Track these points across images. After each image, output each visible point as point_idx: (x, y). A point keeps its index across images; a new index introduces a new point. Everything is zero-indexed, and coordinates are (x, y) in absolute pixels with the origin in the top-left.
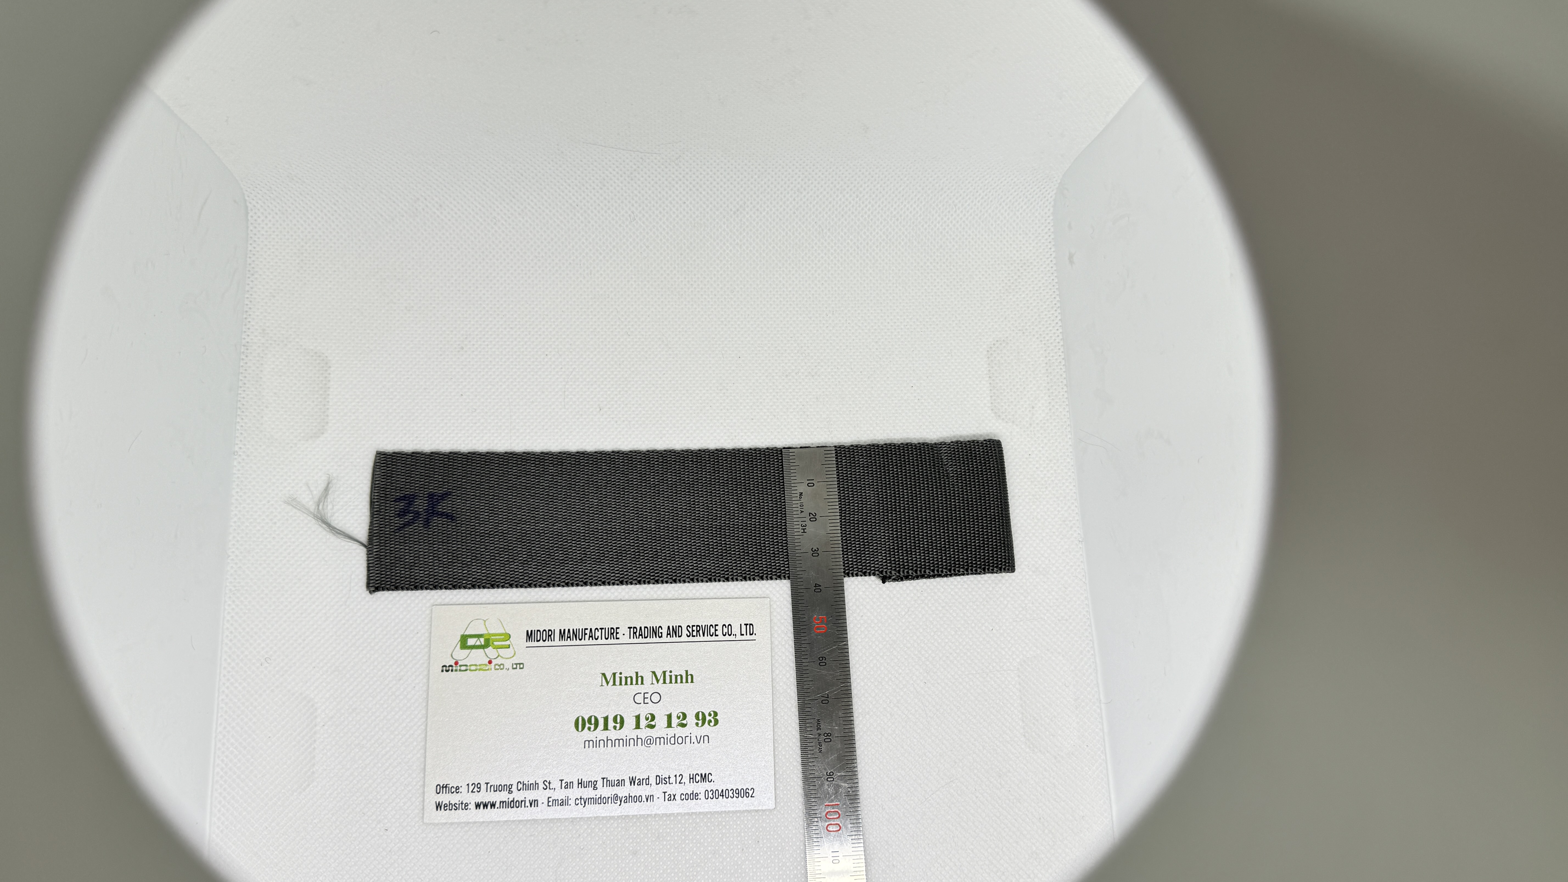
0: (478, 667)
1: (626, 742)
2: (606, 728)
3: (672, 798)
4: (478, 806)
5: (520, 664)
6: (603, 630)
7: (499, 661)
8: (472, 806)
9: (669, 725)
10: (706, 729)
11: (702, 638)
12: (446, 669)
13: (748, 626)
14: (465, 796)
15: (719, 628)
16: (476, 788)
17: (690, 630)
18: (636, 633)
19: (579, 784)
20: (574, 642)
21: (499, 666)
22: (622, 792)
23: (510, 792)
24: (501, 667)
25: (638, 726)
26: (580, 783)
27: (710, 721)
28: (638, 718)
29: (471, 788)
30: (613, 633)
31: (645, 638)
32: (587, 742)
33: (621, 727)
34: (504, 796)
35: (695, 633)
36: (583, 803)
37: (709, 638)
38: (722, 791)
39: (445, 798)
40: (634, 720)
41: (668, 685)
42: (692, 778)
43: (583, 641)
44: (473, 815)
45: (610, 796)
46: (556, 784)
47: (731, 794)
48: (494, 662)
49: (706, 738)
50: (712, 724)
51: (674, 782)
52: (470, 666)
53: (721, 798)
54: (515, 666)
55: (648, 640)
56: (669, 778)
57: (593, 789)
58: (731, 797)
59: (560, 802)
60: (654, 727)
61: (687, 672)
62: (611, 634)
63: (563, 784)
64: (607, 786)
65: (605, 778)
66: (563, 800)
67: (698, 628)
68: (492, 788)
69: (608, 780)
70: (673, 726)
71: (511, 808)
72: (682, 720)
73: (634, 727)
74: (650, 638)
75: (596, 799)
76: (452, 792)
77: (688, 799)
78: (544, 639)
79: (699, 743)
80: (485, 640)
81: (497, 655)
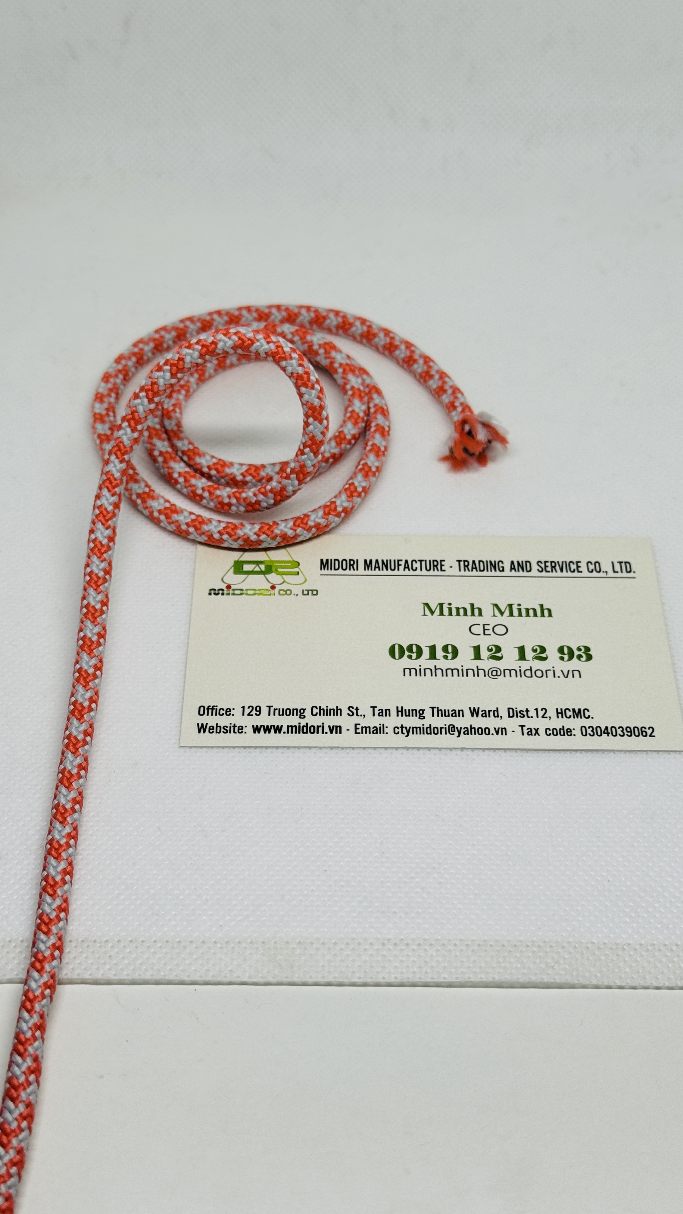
0: (257, 592)
1: (463, 673)
2: (433, 656)
3: (533, 732)
4: (256, 729)
5: (312, 591)
6: (423, 563)
7: (285, 587)
8: (249, 730)
9: (522, 656)
10: (575, 664)
11: (559, 573)
12: (214, 592)
13: (623, 565)
14: (238, 719)
16: (254, 712)
17: (543, 565)
18: (467, 566)
19: (398, 711)
20: (385, 572)
21: (286, 591)
22: (459, 722)
23: (302, 716)
24: (287, 592)
26: (401, 711)
27: (579, 657)
28: (477, 650)
29: (247, 711)
30: (436, 565)
31: (480, 571)
32: (407, 671)
34: (294, 720)
35: (549, 569)
37: (570, 574)
38: (607, 728)
39: (211, 720)
40: (472, 651)
41: (516, 619)
42: (561, 713)
43: (396, 572)
44: (249, 738)
45: (444, 726)
47: (619, 731)
48: (278, 588)
49: (576, 673)
50: (584, 658)
51: (535, 715)
52: (247, 590)
53: (604, 736)
54: (306, 592)
55: (485, 573)
56: (527, 711)
57: (419, 718)
58: (620, 735)
59: (372, 730)
60: (500, 658)
61: (542, 606)
62: (434, 566)
63: (377, 712)
64: (438, 716)
65: (435, 707)
66: (376, 727)
67: (553, 565)
68: (277, 712)
69: (439, 709)
70: (527, 658)
71: (303, 733)
72: (540, 653)
73: (473, 657)
74: (488, 571)
75: (423, 728)
76: (221, 714)
77: (557, 735)
78: (344, 567)
79: (567, 677)
80: (266, 567)
81: (282, 581)
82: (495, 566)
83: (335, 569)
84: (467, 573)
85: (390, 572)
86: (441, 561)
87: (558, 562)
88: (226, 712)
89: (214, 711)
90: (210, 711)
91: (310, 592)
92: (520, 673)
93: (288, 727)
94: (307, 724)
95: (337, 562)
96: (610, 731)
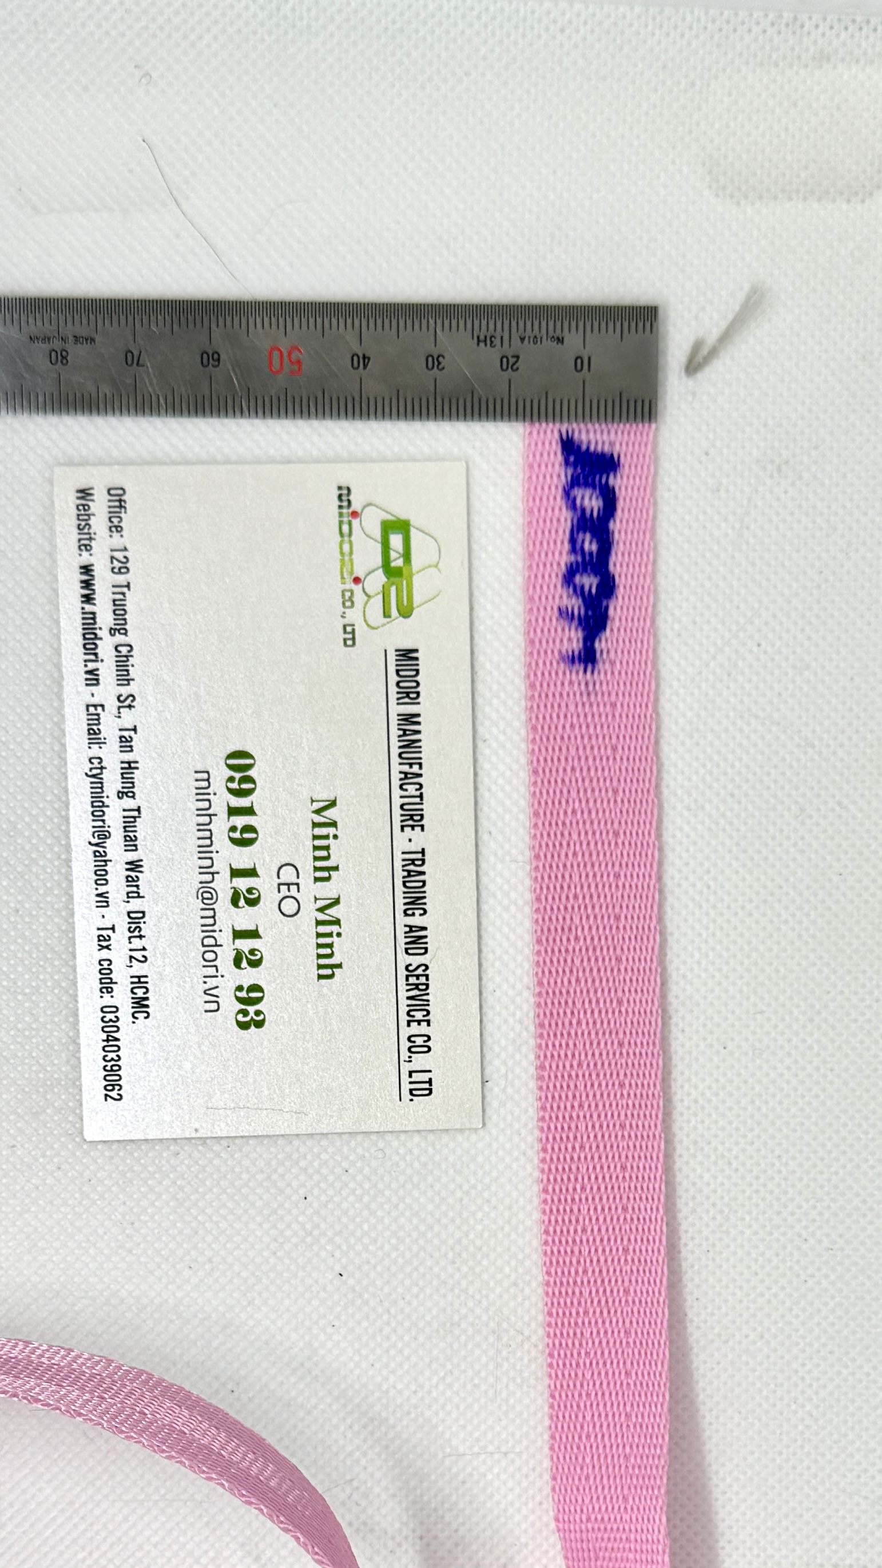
15: (423, 1029)
25: (236, 873)
33: (233, 841)
36: (95, 772)
46: (128, 718)
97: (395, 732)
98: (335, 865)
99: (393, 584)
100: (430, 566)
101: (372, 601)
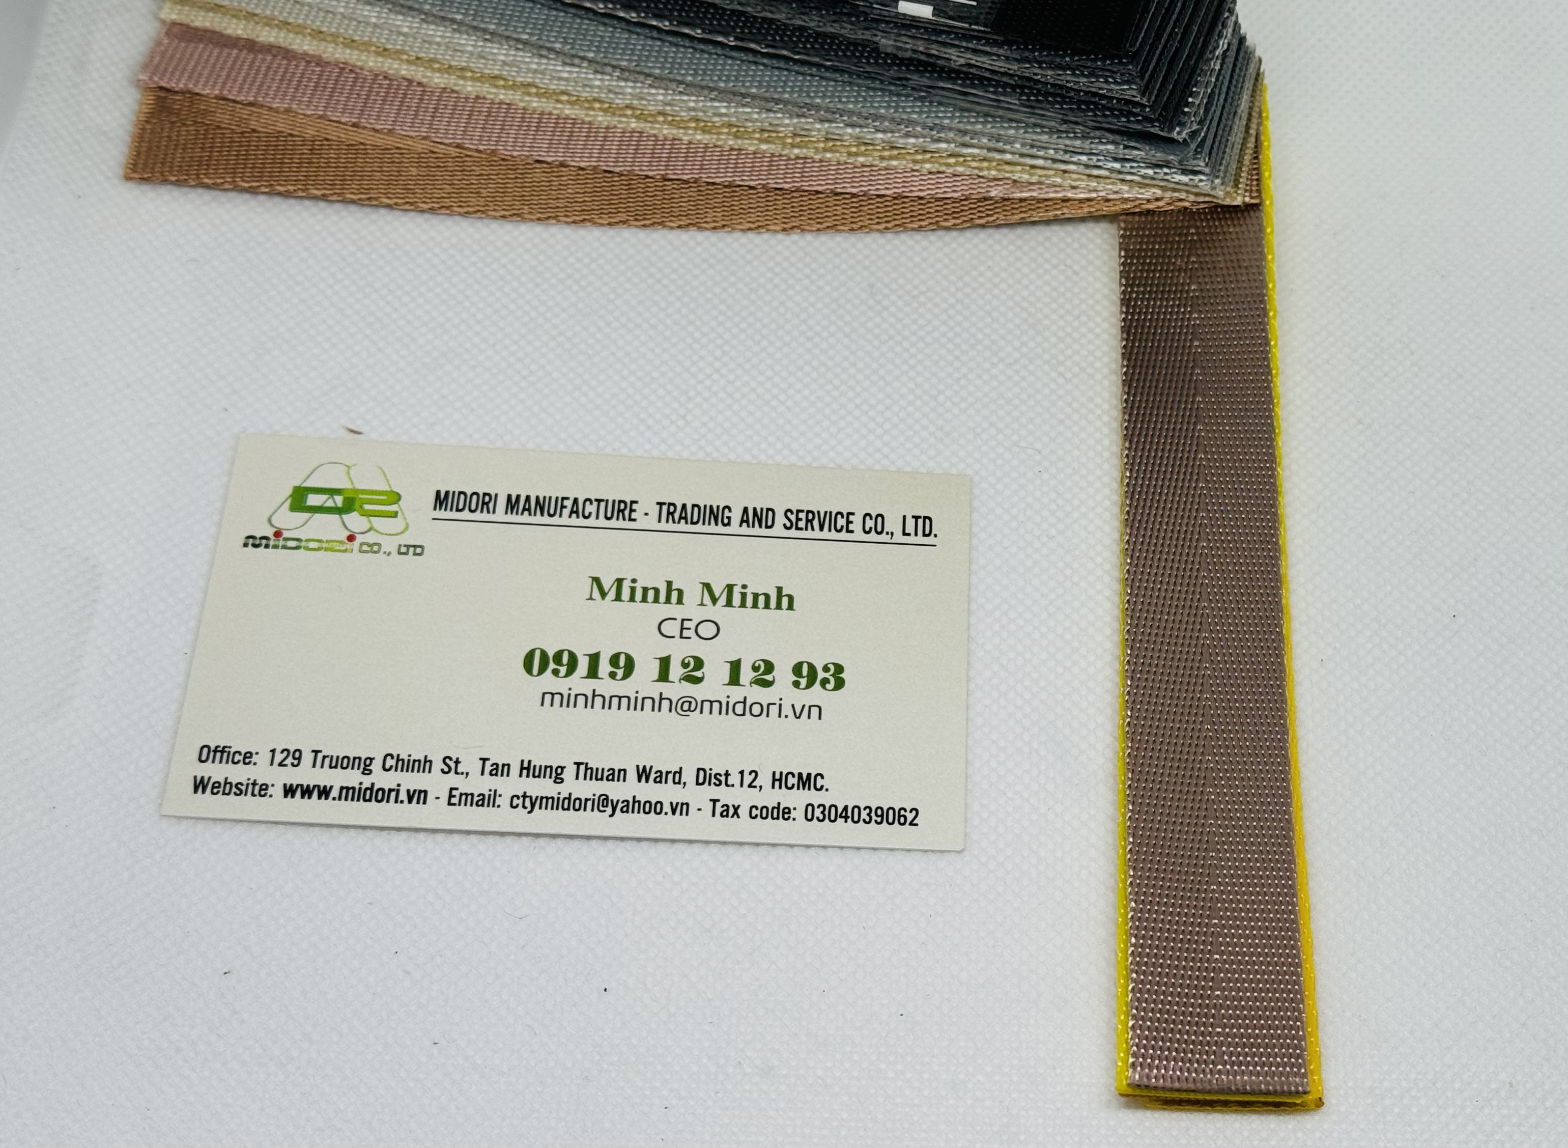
0: (324, 545)
1: (635, 703)
2: (593, 673)
3: (730, 812)
4: (289, 791)
5: (415, 547)
6: (603, 504)
7: (370, 538)
8: (278, 791)
9: (734, 680)
10: (816, 694)
11: (817, 534)
12: (253, 542)
13: (920, 521)
14: (261, 772)
15: (857, 520)
16: (289, 760)
17: (793, 518)
18: (672, 514)
19: (522, 768)
20: (538, 519)
21: (371, 545)
22: (617, 791)
23: (367, 771)
24: (373, 548)
25: (664, 676)
26: (526, 769)
27: (824, 682)
28: (665, 663)
29: (279, 757)
30: (623, 509)
31: (692, 523)
32: (548, 698)
33: (625, 677)
34: (353, 778)
35: (802, 524)
36: (528, 803)
37: (834, 535)
38: (846, 808)
39: (216, 771)
40: (656, 666)
41: (736, 609)
42: (779, 780)
43: (556, 520)
44: (276, 804)
45: (592, 797)
46: (470, 764)
47: (864, 814)
48: (360, 539)
49: (815, 711)
50: (831, 684)
51: (738, 782)
52: (307, 540)
53: (840, 821)
55: (699, 528)
56: (727, 774)
57: (555, 782)
58: (864, 820)
59: (476, 799)
60: (698, 680)
61: (779, 589)
62: (619, 511)
63: (488, 768)
64: (585, 779)
65: (582, 764)
66: (483, 795)
67: (810, 516)
68: (327, 761)
69: (589, 766)
70: (742, 682)
71: (365, 800)
72: (764, 673)
73: (656, 677)
74: (704, 524)
75: (559, 798)
76: (236, 760)
77: (766, 818)
78: (473, 507)
79: (799, 718)
80: (345, 500)
81: (368, 526)
82: (717, 515)
83: (458, 510)
84: (671, 526)
85: (546, 519)
86: (632, 502)
87: (819, 512)
88: (245, 757)
89: (225, 755)
90: (218, 754)
91: (411, 550)
92: (725, 708)
93: (342, 788)
94: (373, 784)
95: (462, 497)
96: (849, 814)
97: (526, 518)
98: (666, 584)
99: (361, 507)
100: (348, 473)
101: (375, 526)
